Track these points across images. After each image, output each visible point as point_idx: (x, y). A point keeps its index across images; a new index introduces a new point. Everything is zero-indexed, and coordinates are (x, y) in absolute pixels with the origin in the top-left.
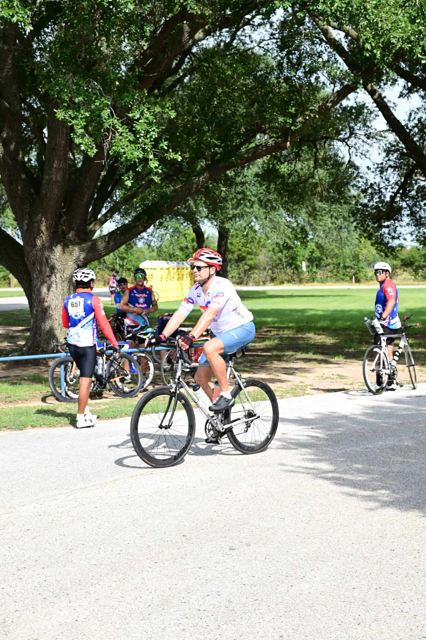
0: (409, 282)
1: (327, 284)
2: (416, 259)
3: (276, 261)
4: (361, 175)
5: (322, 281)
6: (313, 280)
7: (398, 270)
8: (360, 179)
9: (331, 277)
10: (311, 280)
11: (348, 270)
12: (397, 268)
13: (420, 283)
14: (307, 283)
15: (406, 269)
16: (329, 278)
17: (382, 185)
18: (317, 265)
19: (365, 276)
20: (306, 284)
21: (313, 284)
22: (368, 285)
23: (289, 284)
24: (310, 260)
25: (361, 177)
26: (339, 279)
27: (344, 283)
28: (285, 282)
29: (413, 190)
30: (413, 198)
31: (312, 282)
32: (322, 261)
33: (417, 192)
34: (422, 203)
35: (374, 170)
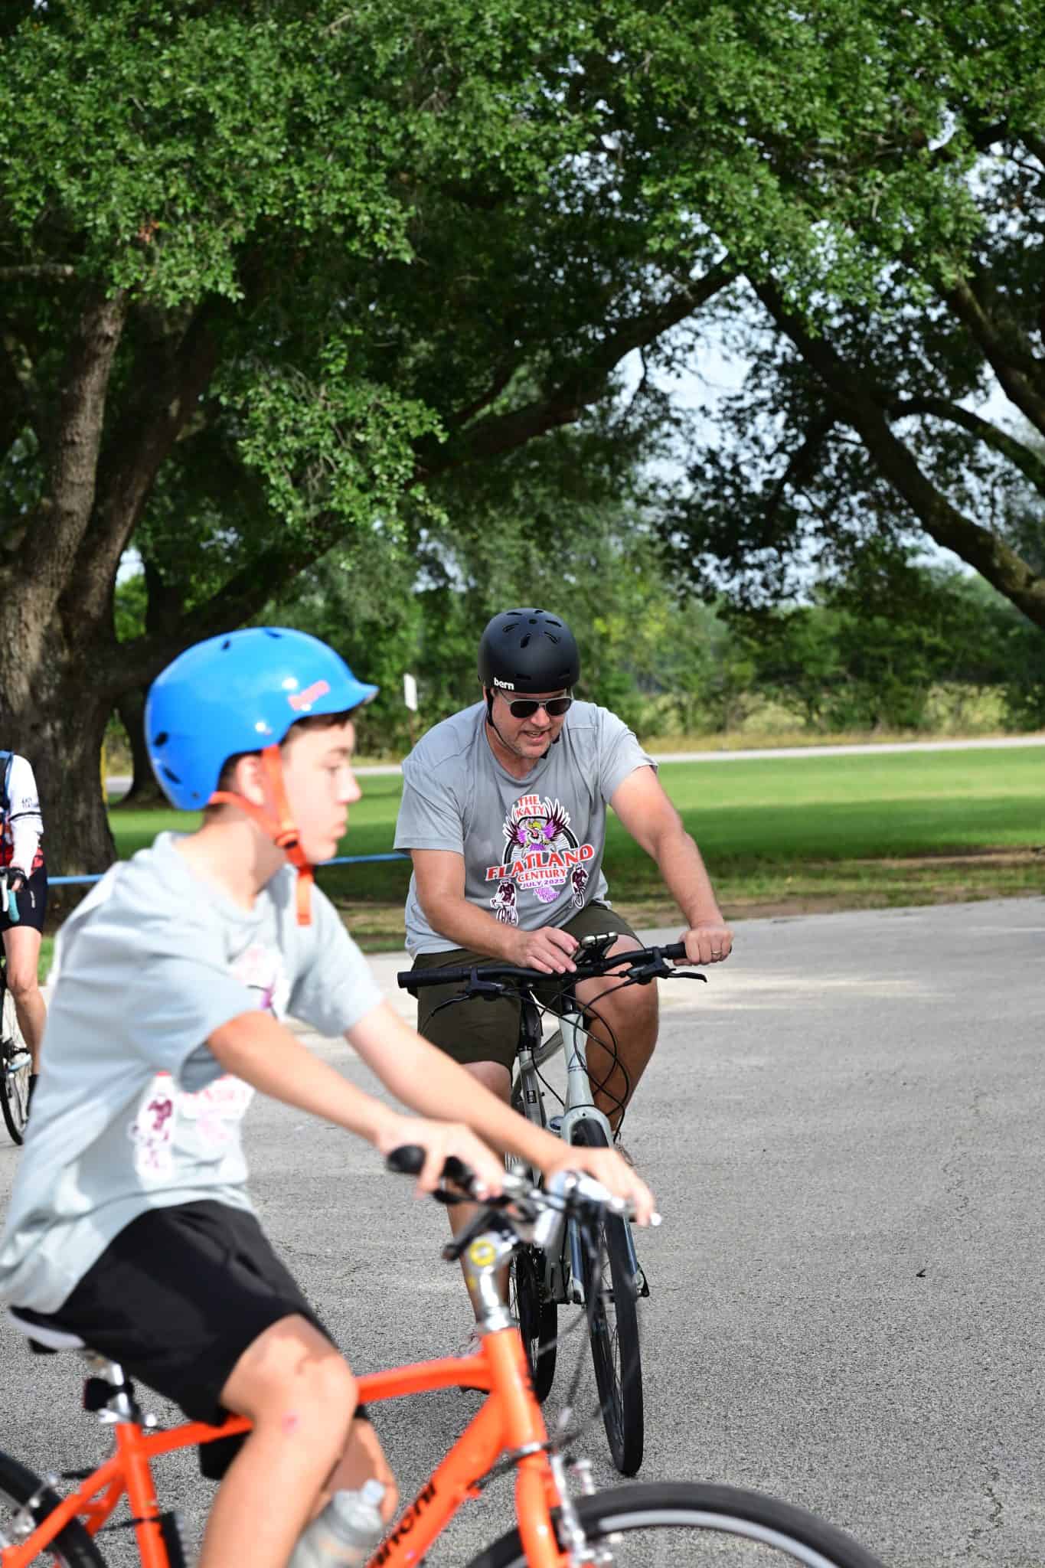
0: (786, 738)
2: (809, 652)
7: (744, 697)
12: (741, 690)
13: (828, 738)
15: (774, 690)
17: (744, 456)
18: (452, 688)
24: (425, 669)
29: (828, 463)
30: (827, 485)
33: (837, 468)
34: (854, 500)
35: (720, 416)
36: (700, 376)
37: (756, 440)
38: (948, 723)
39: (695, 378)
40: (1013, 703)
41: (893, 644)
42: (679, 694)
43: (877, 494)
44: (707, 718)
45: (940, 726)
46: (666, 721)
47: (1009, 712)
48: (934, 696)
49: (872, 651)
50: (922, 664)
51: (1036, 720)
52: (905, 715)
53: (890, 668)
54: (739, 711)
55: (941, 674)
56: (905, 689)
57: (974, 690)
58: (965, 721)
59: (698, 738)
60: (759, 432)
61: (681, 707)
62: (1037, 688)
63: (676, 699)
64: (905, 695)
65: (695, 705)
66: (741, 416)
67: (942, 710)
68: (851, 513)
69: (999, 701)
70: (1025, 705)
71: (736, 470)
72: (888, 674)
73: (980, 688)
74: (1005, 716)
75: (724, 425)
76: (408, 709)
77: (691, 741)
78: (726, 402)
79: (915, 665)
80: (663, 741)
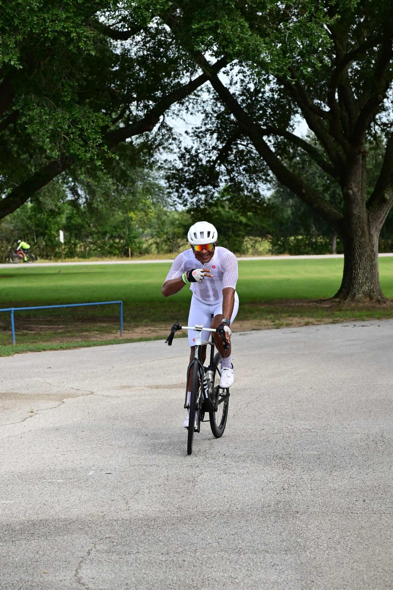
1: (91, 259)
3: (23, 230)
4: (174, 136)
5: (84, 256)
6: (71, 254)
7: (179, 240)
8: (173, 142)
9: (95, 250)
10: (69, 255)
11: (117, 240)
12: (178, 238)
14: (65, 258)
16: (91, 251)
17: (201, 150)
18: (76, 235)
19: (139, 248)
20: (64, 260)
21: (72, 259)
22: (144, 259)
23: (42, 260)
24: (66, 229)
25: (174, 139)
26: (106, 252)
27: (112, 257)
28: (39, 258)
29: (232, 154)
30: (231, 163)
31: (71, 257)
32: (83, 230)
33: (236, 156)
34: (241, 168)
35: (193, 134)
36: (184, 120)
37: (205, 144)
38: (250, 251)
39: (182, 121)
40: (274, 244)
41: (232, 222)
42: (156, 239)
43: (249, 166)
44: (166, 248)
45: (248, 251)
46: (152, 248)
47: (272, 247)
48: (246, 241)
49: (225, 225)
50: (242, 230)
51: (282, 250)
52: (236, 248)
53: (231, 231)
54: (178, 245)
55: (249, 234)
56: (236, 238)
57: (260, 239)
58: (257, 249)
59: (163, 254)
60: (207, 142)
61: (157, 243)
62: (282, 239)
63: (155, 241)
64: (236, 240)
65: (162, 242)
66: (200, 135)
67: (249, 246)
68: (239, 173)
69: (269, 243)
70: (278, 244)
71: (197, 156)
72: (230, 233)
73: (262, 239)
74: (271, 248)
75: (194, 138)
76: (61, 242)
77: (161, 256)
78: (195, 129)
79: (240, 230)
80: (150, 255)
